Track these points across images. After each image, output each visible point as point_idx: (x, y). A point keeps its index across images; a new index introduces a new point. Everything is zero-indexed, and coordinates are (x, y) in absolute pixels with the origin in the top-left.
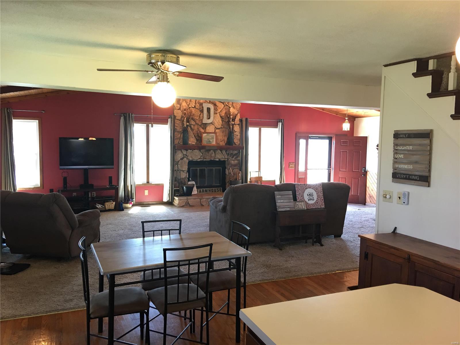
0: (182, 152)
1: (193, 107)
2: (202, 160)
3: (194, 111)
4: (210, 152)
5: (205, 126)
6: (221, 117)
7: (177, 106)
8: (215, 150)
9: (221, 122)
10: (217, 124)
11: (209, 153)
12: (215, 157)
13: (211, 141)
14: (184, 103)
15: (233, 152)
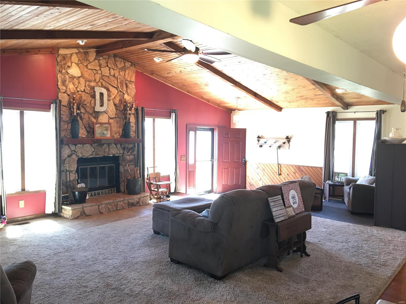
0: (70, 148)
1: (82, 91)
2: (94, 156)
3: (83, 95)
4: (103, 147)
5: (97, 114)
6: (115, 105)
7: (62, 88)
8: (109, 144)
9: (115, 110)
10: (111, 113)
11: (102, 147)
12: (109, 152)
13: (105, 133)
14: (71, 85)
15: (129, 145)
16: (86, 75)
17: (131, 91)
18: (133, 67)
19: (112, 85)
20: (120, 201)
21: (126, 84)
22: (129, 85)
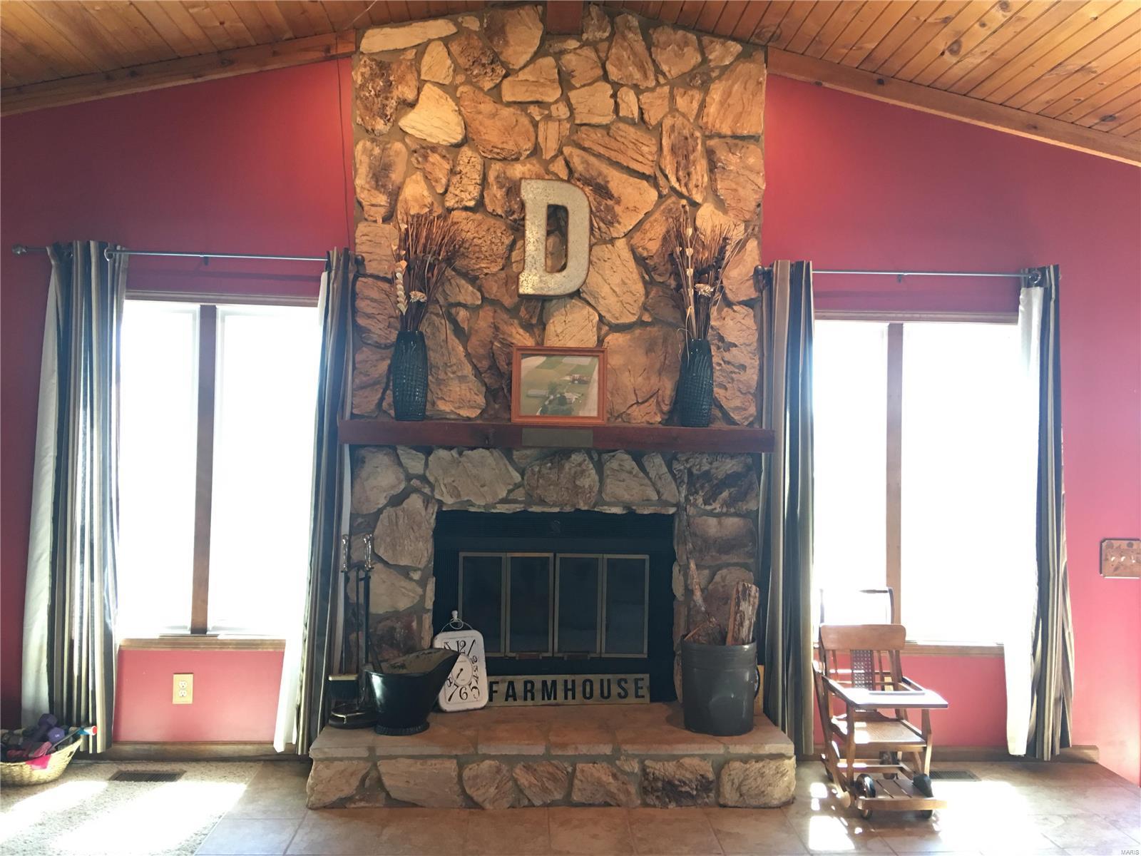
0: (400, 464)
1: (466, 209)
2: (518, 508)
3: (471, 226)
4: (567, 466)
5: (536, 310)
6: (640, 261)
7: (374, 202)
8: (599, 452)
9: (639, 288)
10: (612, 300)
11: (561, 468)
12: (600, 492)
13: (572, 397)
14: (417, 182)
15: (715, 464)
16: (491, 133)
17: (737, 184)
18: (754, 62)
19: (628, 167)
20: (593, 760)
21: (710, 154)
22: (722, 155)
